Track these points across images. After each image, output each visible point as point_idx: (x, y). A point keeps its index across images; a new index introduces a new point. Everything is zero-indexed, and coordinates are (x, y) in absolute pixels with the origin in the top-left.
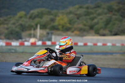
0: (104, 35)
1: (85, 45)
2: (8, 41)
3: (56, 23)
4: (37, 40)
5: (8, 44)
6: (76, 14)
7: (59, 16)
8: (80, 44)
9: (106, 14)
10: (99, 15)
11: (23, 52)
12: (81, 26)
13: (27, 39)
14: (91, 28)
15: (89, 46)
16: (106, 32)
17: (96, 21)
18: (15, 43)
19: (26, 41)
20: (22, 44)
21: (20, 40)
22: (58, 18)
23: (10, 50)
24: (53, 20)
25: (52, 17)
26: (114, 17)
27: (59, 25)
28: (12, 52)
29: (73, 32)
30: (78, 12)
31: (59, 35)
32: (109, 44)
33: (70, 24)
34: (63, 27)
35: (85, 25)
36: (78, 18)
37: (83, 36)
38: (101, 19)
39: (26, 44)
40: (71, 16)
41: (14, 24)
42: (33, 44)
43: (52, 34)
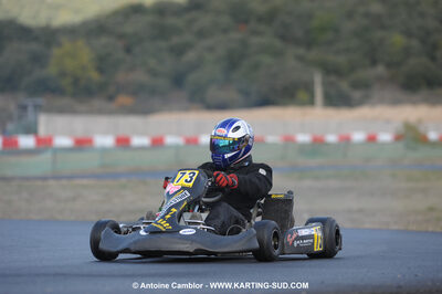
0: (222, 106)
1: (157, 142)
3: (52, 70)
6: (121, 36)
7: (59, 45)
8: (138, 141)
9: (225, 31)
10: (201, 34)
12: (140, 76)
14: (178, 81)
15: (171, 147)
16: (230, 94)
17: (191, 56)
22: (56, 52)
24: (38, 60)
25: (34, 46)
26: (255, 40)
27: (63, 74)
29: (111, 98)
30: (129, 28)
31: (62, 111)
33: (101, 70)
34: (76, 81)
35: (154, 73)
36: (128, 50)
37: (146, 111)
38: (211, 49)
40: (104, 40)
43: (39, 108)
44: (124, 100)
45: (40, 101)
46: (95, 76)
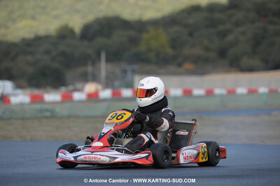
0: (251, 70)
1: (210, 93)
2: (36, 92)
3: (142, 48)
4: (100, 87)
5: (36, 99)
6: (186, 26)
7: (147, 31)
8: (197, 92)
9: (253, 22)
10: (237, 24)
11: (69, 117)
12: (198, 51)
13: (79, 85)
14: (222, 54)
15: (218, 96)
16: (256, 62)
17: (231, 38)
18: (52, 97)
19: (76, 90)
20: (67, 98)
21: (63, 89)
22: (145, 36)
23: (41, 111)
24: (134, 41)
25: (131, 33)
26: (272, 27)
27: (150, 50)
28: (46, 117)
29: (180, 65)
30: (191, 21)
32: (263, 90)
33: (173, 47)
34: (158, 54)
35: (207, 49)
36: (191, 34)
37: (202, 73)
38: (243, 33)
39: (78, 96)
40: (176, 28)
41: (48, 52)
42: (93, 97)
43: (134, 72)
44: (188, 66)
45: (136, 67)
46: (169, 51)
